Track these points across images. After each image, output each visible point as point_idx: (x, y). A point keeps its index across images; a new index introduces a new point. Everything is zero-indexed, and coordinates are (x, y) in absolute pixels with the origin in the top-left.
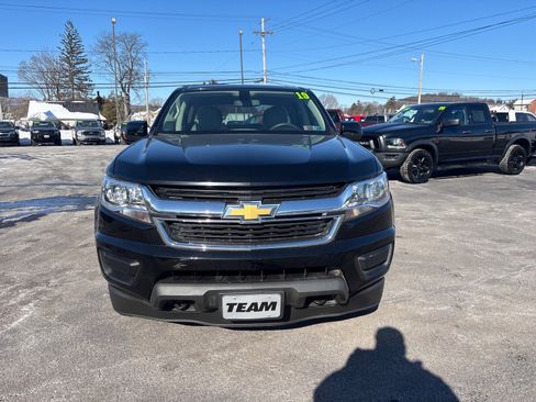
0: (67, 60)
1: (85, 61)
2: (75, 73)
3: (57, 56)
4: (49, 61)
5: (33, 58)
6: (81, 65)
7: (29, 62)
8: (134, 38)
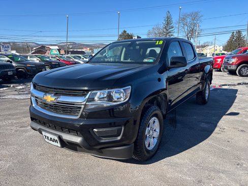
0: (165, 28)
1: (172, 27)
2: (167, 33)
3: (162, 26)
4: (159, 29)
5: (153, 28)
6: (171, 29)
7: (151, 30)
8: (197, 14)
